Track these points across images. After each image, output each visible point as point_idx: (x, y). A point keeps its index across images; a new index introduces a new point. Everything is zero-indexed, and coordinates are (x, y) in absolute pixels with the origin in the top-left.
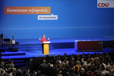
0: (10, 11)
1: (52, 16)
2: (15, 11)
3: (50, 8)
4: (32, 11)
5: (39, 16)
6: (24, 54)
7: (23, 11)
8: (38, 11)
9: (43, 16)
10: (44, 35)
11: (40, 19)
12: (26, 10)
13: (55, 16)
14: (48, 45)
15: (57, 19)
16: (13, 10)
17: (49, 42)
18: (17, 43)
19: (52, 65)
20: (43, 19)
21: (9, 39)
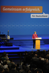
0: (6, 9)
1: (44, 14)
2: (11, 9)
3: (42, 7)
4: (26, 10)
5: (32, 15)
6: (18, 49)
7: (18, 10)
8: (31, 10)
9: (35, 15)
10: (35, 32)
11: (33, 17)
12: (20, 9)
13: (46, 15)
14: (39, 41)
15: (48, 17)
16: (9, 9)
17: (41, 38)
18: (11, 39)
19: (43, 59)
20: (35, 17)
21: (5, 35)
